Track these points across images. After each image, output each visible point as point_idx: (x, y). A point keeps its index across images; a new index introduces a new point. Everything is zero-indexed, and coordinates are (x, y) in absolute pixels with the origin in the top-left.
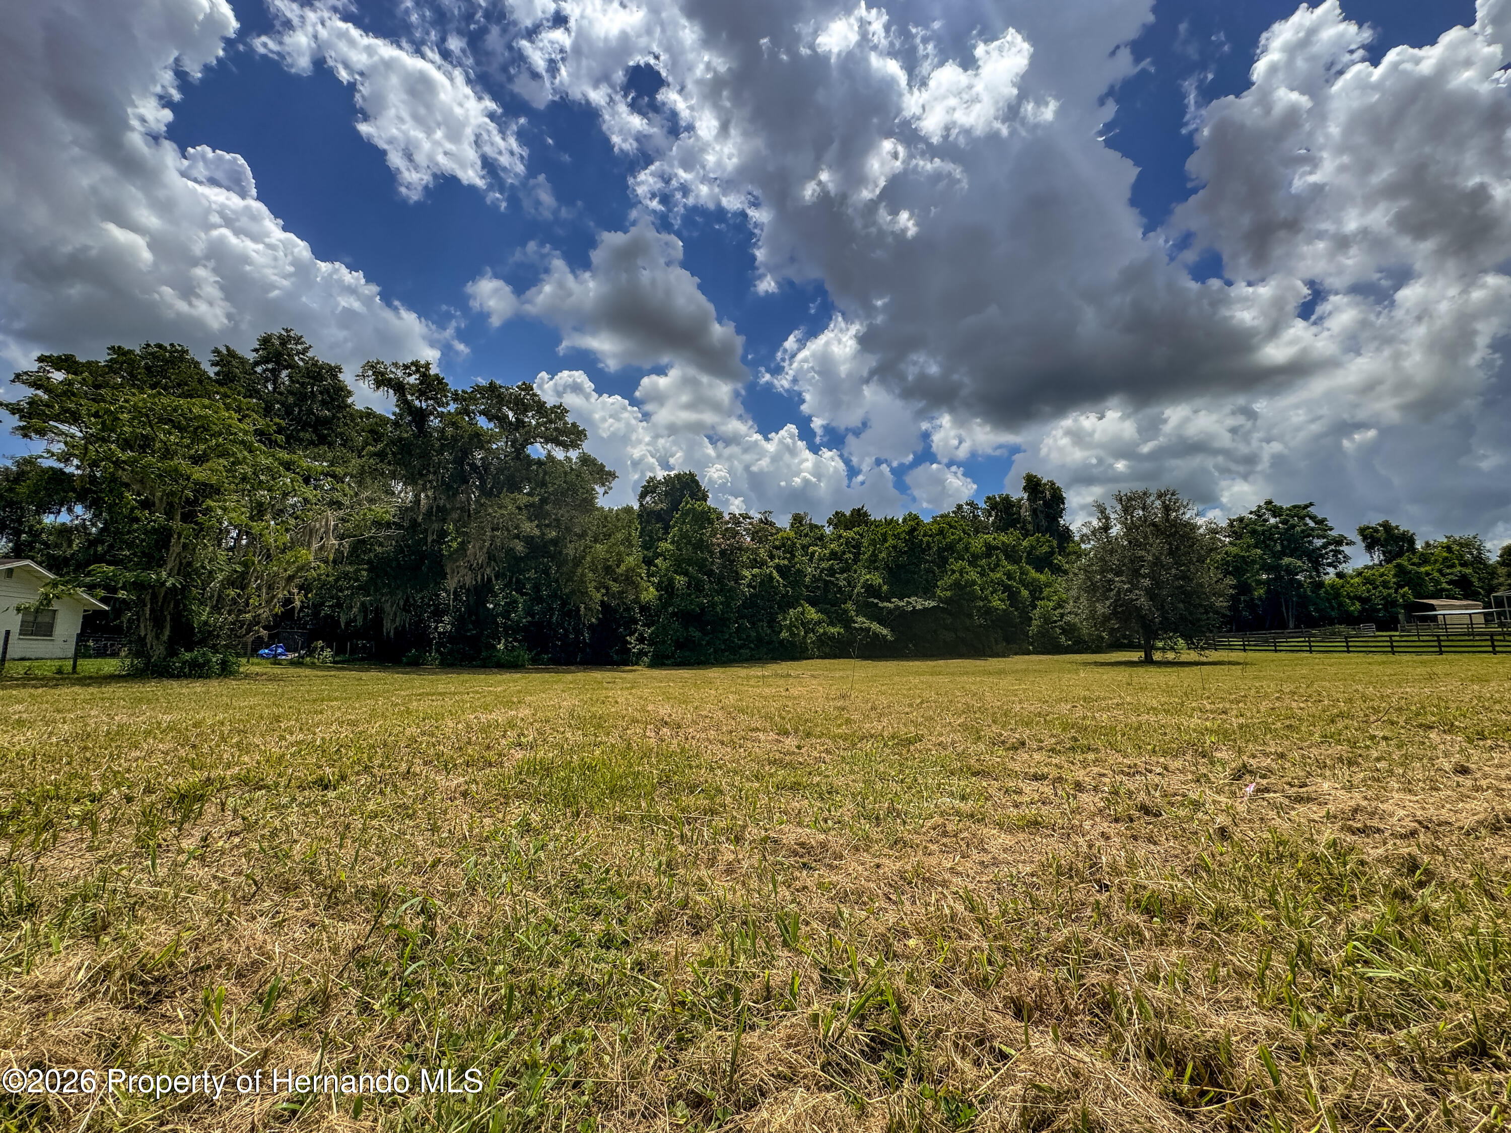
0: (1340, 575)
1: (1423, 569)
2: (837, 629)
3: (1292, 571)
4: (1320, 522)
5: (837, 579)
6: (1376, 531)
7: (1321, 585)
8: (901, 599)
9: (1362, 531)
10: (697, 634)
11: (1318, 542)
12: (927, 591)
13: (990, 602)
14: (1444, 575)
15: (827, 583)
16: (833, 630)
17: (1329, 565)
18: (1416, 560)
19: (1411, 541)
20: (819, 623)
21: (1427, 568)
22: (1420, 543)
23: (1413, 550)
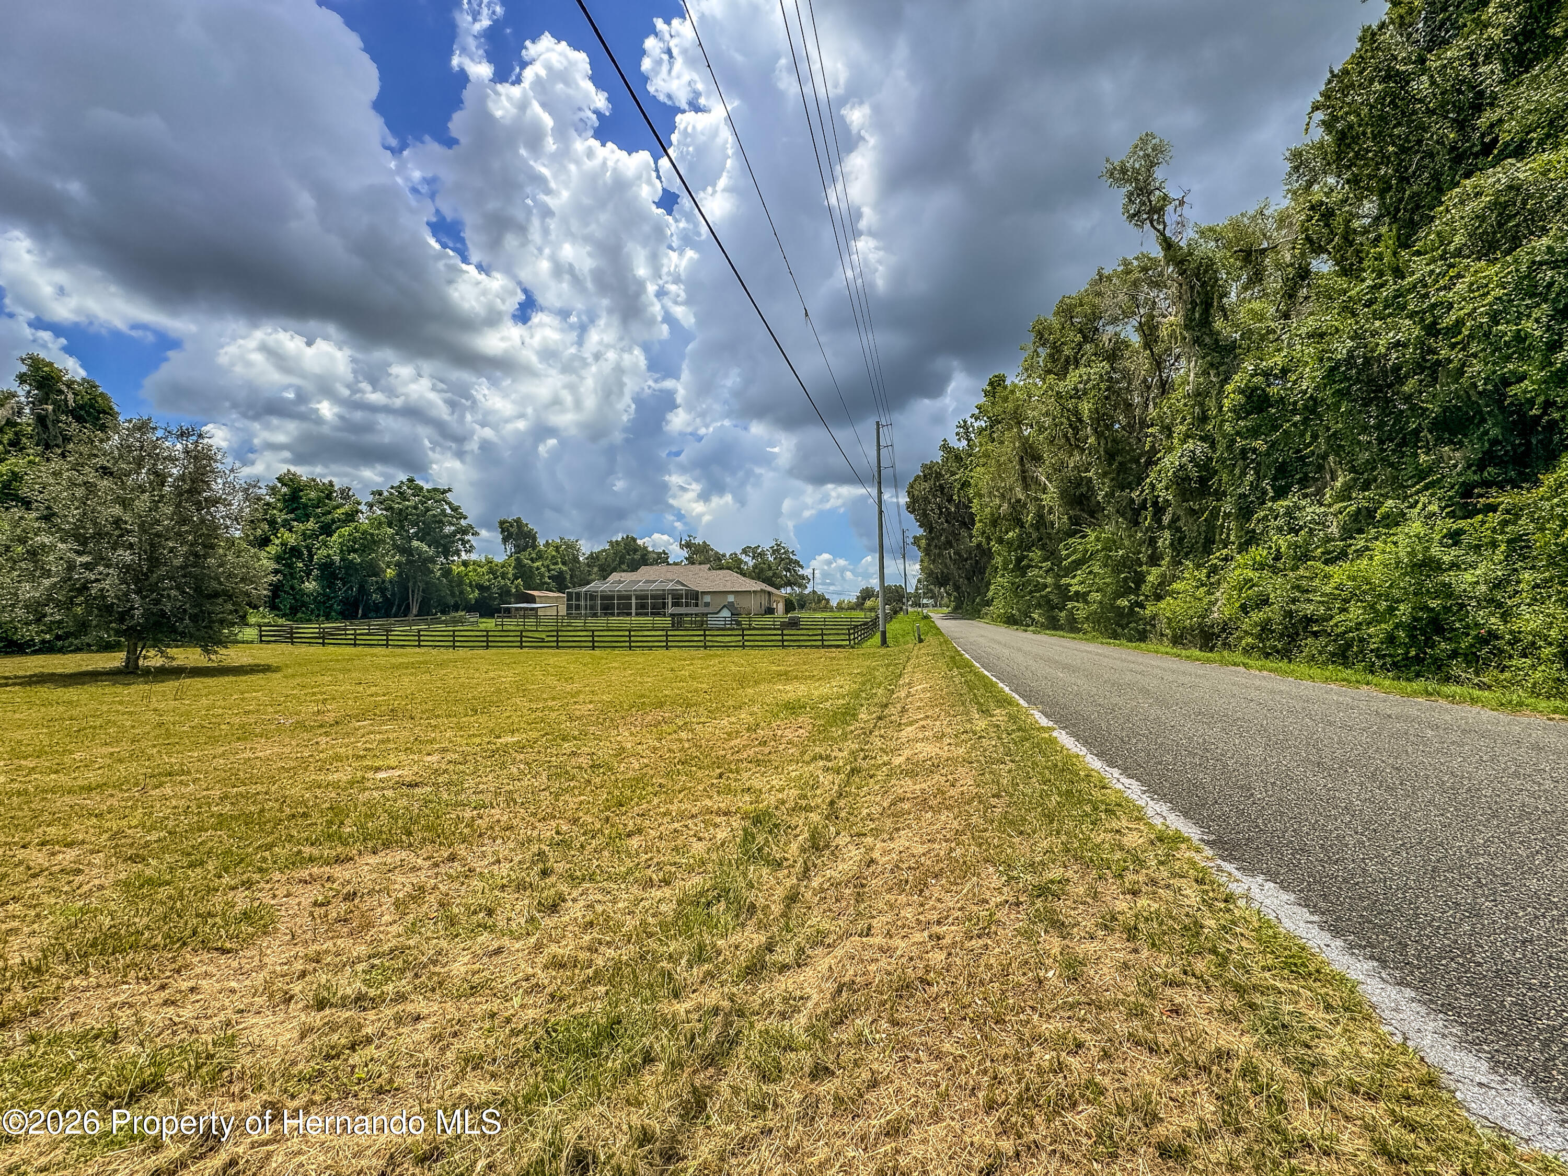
4: (455, 509)
6: (511, 526)
9: (498, 523)
11: (448, 529)
14: (549, 571)
17: (456, 552)
19: (535, 538)
21: (538, 564)
22: (541, 542)
23: (534, 547)
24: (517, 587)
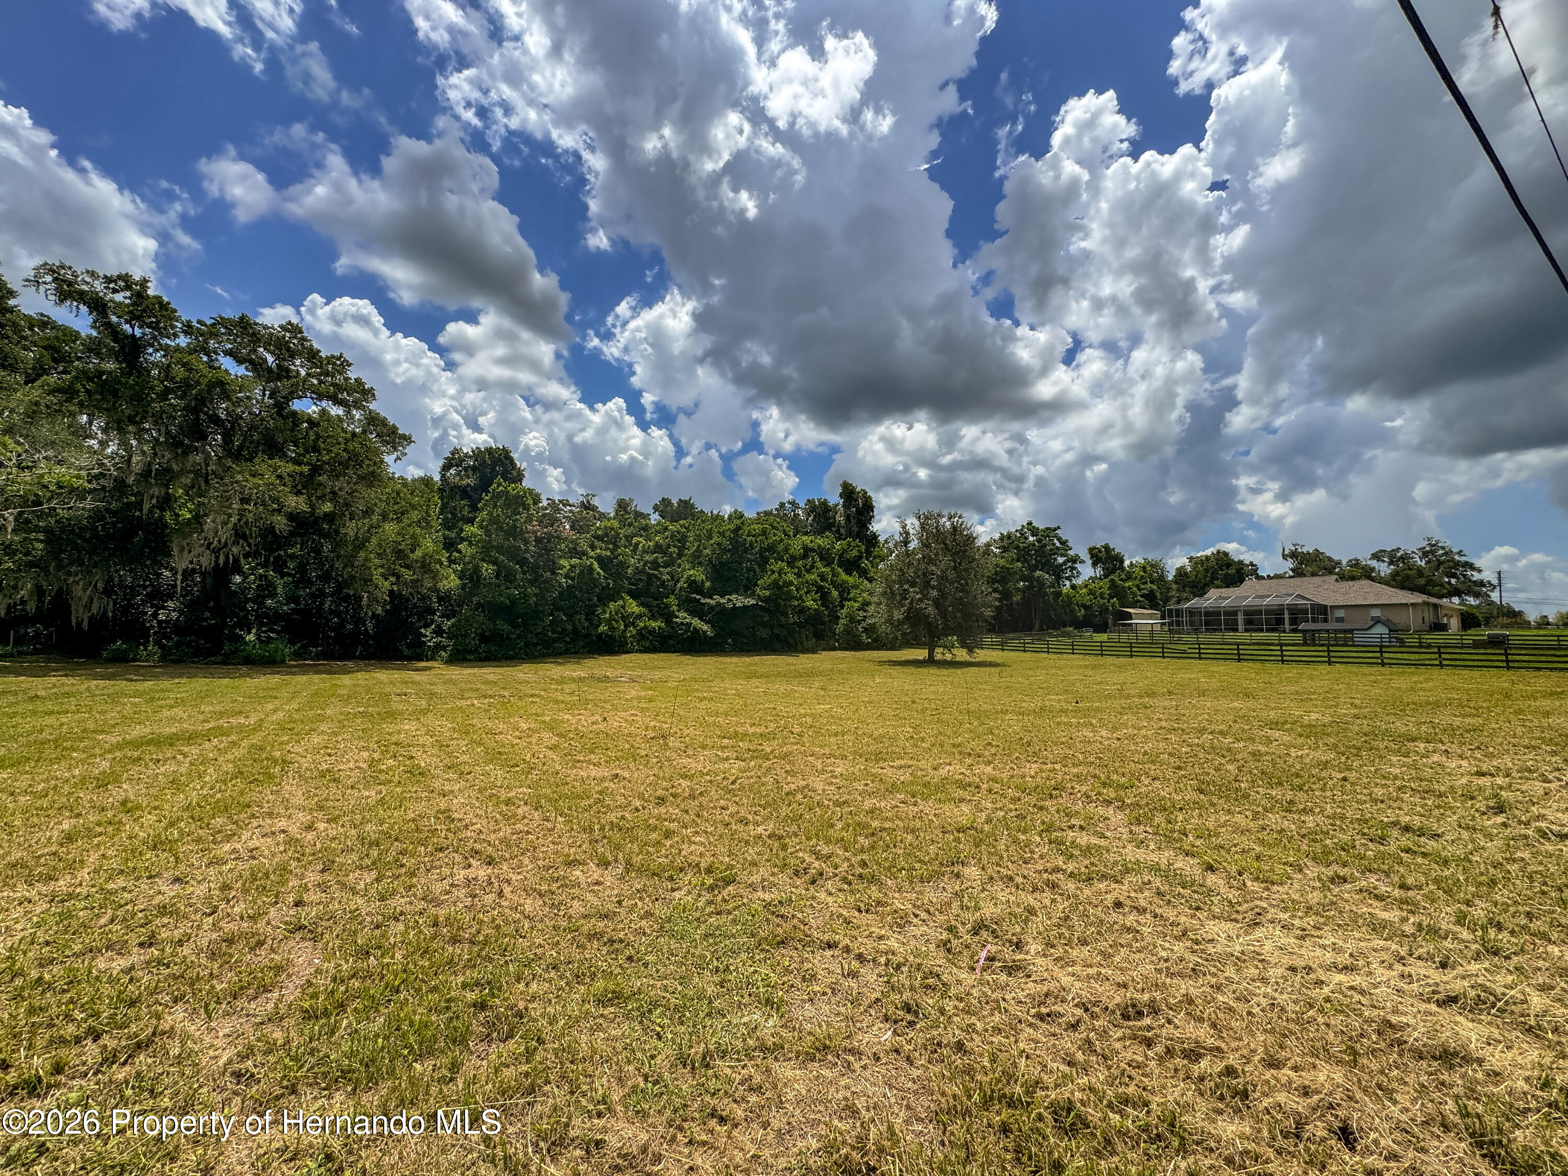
0: (1073, 587)
1: (1127, 584)
2: (658, 623)
3: (1041, 583)
4: (1064, 543)
5: (661, 573)
6: (1100, 551)
7: (1059, 594)
8: (722, 596)
9: (1091, 550)
10: (507, 628)
12: (748, 588)
13: (803, 601)
14: (1140, 590)
15: (650, 576)
16: (654, 624)
17: (1067, 578)
18: (1123, 576)
19: (1122, 561)
20: (640, 616)
21: (1130, 584)
22: (1127, 563)
23: (1122, 568)
24: (1113, 605)
